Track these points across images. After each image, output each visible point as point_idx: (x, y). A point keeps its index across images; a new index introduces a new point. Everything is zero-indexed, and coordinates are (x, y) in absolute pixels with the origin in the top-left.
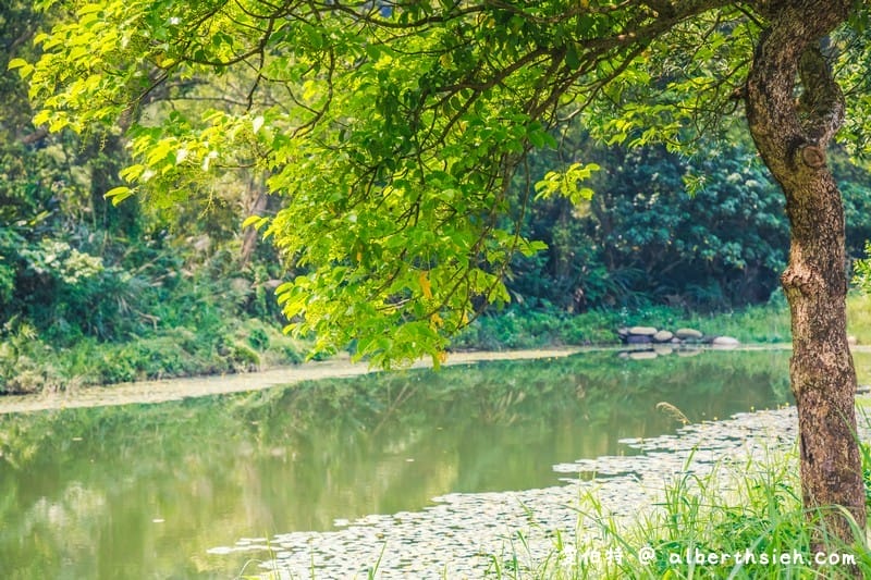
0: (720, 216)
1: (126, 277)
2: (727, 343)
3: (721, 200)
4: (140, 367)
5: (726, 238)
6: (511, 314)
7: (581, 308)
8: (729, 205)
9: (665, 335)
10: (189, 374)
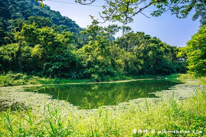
0: (165, 67)
1: (115, 72)
2: (166, 78)
3: (165, 65)
4: (117, 80)
5: (166, 69)
6: (146, 75)
7: (152, 75)
8: (166, 66)
9: (160, 78)
10: (120, 80)
